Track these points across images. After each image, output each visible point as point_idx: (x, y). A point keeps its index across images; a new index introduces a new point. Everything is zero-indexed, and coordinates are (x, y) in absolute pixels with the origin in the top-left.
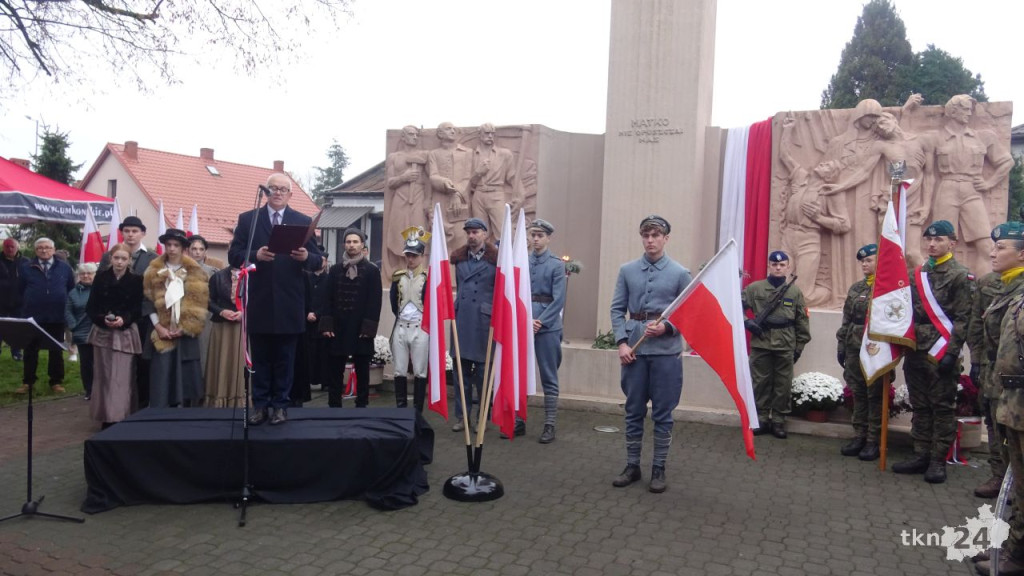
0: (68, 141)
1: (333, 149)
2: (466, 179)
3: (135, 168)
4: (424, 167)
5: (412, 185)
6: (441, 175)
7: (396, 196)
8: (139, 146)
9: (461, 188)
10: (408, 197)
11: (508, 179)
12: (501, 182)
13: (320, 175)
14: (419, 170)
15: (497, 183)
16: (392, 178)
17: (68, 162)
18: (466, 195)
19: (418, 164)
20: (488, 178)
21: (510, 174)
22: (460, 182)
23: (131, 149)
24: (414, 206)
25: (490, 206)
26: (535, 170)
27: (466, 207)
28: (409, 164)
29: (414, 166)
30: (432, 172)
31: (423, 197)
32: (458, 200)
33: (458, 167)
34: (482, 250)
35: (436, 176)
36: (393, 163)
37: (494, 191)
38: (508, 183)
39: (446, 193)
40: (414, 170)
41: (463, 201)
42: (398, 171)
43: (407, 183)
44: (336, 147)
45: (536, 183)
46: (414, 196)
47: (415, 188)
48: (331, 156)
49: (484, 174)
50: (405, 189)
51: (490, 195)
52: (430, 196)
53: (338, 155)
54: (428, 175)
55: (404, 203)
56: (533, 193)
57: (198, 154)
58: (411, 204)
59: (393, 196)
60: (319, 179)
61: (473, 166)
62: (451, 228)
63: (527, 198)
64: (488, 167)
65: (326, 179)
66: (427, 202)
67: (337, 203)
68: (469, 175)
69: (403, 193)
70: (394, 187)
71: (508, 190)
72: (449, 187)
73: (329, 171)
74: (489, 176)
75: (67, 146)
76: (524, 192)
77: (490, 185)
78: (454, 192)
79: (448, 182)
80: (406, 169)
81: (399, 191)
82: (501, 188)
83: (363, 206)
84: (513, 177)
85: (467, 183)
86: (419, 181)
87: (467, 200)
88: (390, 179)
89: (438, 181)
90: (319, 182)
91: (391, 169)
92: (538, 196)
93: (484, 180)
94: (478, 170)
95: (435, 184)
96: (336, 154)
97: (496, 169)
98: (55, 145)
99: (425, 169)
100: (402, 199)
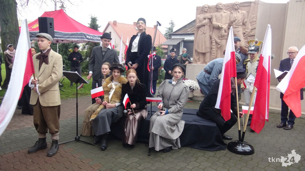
0: (97, 19)
1: (171, 22)
2: (227, 23)
3: (116, 28)
4: (210, 19)
5: (206, 26)
6: (217, 22)
7: (199, 31)
8: (117, 22)
9: (225, 27)
10: (204, 31)
11: (244, 22)
12: (241, 24)
14: (209, 20)
15: (239, 24)
16: (198, 24)
17: (97, 25)
18: (227, 30)
19: (208, 19)
20: (236, 23)
21: (245, 21)
22: (224, 25)
23: (115, 23)
24: (206, 34)
25: (236, 33)
26: (256, 19)
27: (226, 34)
28: (205, 19)
29: (207, 19)
30: (213, 21)
31: (209, 31)
32: (223, 31)
33: (224, 19)
34: (239, 49)
35: (215, 23)
36: (199, 18)
37: (238, 27)
38: (244, 24)
39: (219, 28)
40: (207, 21)
41: (225, 32)
42: (200, 21)
43: (204, 26)
44: (171, 21)
45: (256, 23)
46: (206, 31)
47: (207, 27)
48: (170, 24)
49: (234, 21)
50: (203, 28)
51: (236, 29)
52: (212, 30)
53: (172, 24)
54: (212, 23)
55: (202, 33)
56: (254, 28)
57: (133, 24)
58: (205, 33)
59: (198, 31)
60: (166, 31)
61: (230, 18)
62: (220, 42)
63: (252, 30)
64: (236, 18)
65: (168, 31)
66: (211, 33)
67: (173, 37)
68: (228, 22)
69: (202, 30)
70: (199, 28)
71: (244, 27)
72: (221, 26)
73: (169, 29)
74: (236, 22)
75: (97, 20)
76: (250, 28)
77: (236, 25)
78: (222, 28)
79: (220, 25)
80: (203, 21)
81: (200, 29)
82: (241, 26)
83: (181, 38)
84: (246, 22)
85: (227, 25)
86: (208, 25)
87: (227, 31)
88: (197, 25)
89: (216, 24)
90: (166, 32)
91: (198, 21)
92: (256, 29)
93: (234, 23)
94: (232, 20)
95: (215, 26)
96: (172, 23)
97: (239, 19)
98: (94, 20)
99: (210, 20)
100: (202, 32)
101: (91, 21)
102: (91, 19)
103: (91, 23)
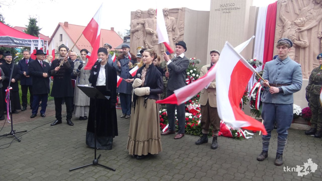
0: (37, 20)
5: (139, 31)
6: (149, 27)
7: (134, 36)
10: (138, 36)
12: (171, 30)
13: (127, 32)
14: (142, 26)
15: (169, 30)
16: (133, 29)
17: (37, 27)
19: (141, 24)
21: (174, 27)
22: (155, 30)
23: (66, 24)
24: (140, 39)
27: (157, 40)
28: (138, 24)
30: (146, 27)
31: (143, 36)
32: (155, 37)
33: (155, 25)
36: (133, 23)
38: (173, 30)
39: (150, 34)
40: (140, 26)
41: (157, 37)
42: (134, 26)
43: (137, 31)
46: (140, 36)
47: (140, 33)
50: (137, 33)
52: (145, 36)
58: (139, 39)
60: (127, 34)
64: (166, 24)
66: (145, 38)
69: (136, 35)
70: (133, 33)
71: (173, 33)
72: (152, 32)
75: (37, 22)
76: (179, 33)
78: (153, 34)
79: (151, 30)
82: (171, 32)
86: (142, 30)
89: (148, 30)
91: (132, 26)
97: (169, 25)
98: (33, 22)
99: (144, 26)
100: (136, 37)
101: (30, 23)
102: (29, 21)
103: (29, 24)
